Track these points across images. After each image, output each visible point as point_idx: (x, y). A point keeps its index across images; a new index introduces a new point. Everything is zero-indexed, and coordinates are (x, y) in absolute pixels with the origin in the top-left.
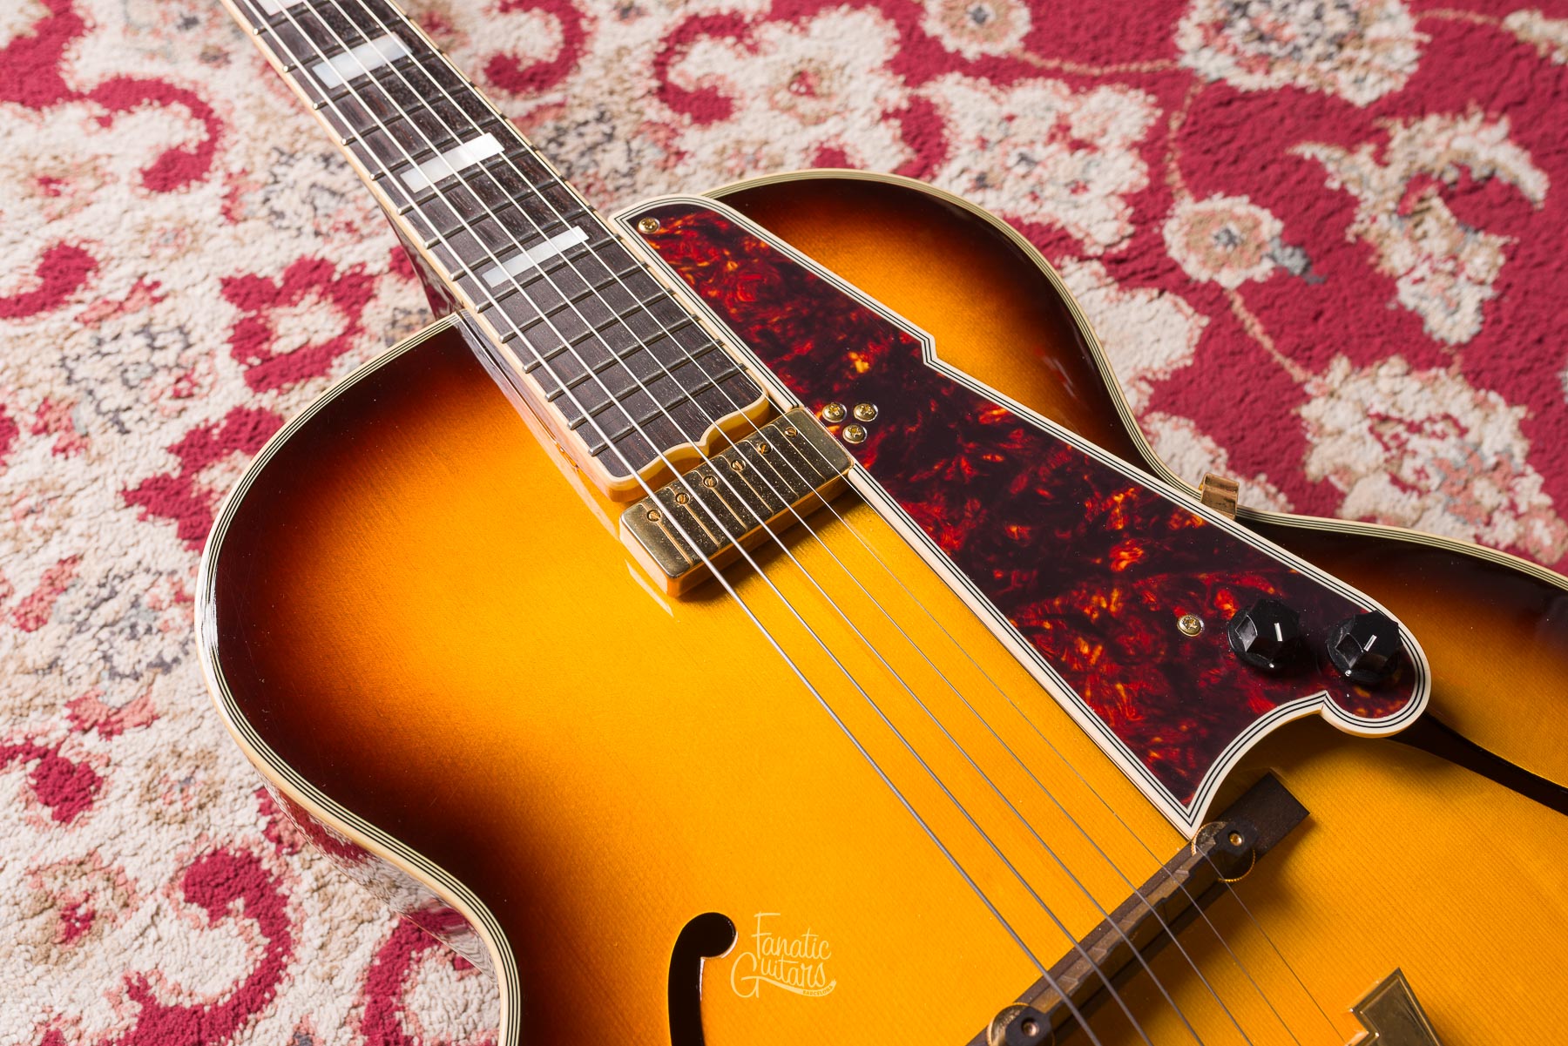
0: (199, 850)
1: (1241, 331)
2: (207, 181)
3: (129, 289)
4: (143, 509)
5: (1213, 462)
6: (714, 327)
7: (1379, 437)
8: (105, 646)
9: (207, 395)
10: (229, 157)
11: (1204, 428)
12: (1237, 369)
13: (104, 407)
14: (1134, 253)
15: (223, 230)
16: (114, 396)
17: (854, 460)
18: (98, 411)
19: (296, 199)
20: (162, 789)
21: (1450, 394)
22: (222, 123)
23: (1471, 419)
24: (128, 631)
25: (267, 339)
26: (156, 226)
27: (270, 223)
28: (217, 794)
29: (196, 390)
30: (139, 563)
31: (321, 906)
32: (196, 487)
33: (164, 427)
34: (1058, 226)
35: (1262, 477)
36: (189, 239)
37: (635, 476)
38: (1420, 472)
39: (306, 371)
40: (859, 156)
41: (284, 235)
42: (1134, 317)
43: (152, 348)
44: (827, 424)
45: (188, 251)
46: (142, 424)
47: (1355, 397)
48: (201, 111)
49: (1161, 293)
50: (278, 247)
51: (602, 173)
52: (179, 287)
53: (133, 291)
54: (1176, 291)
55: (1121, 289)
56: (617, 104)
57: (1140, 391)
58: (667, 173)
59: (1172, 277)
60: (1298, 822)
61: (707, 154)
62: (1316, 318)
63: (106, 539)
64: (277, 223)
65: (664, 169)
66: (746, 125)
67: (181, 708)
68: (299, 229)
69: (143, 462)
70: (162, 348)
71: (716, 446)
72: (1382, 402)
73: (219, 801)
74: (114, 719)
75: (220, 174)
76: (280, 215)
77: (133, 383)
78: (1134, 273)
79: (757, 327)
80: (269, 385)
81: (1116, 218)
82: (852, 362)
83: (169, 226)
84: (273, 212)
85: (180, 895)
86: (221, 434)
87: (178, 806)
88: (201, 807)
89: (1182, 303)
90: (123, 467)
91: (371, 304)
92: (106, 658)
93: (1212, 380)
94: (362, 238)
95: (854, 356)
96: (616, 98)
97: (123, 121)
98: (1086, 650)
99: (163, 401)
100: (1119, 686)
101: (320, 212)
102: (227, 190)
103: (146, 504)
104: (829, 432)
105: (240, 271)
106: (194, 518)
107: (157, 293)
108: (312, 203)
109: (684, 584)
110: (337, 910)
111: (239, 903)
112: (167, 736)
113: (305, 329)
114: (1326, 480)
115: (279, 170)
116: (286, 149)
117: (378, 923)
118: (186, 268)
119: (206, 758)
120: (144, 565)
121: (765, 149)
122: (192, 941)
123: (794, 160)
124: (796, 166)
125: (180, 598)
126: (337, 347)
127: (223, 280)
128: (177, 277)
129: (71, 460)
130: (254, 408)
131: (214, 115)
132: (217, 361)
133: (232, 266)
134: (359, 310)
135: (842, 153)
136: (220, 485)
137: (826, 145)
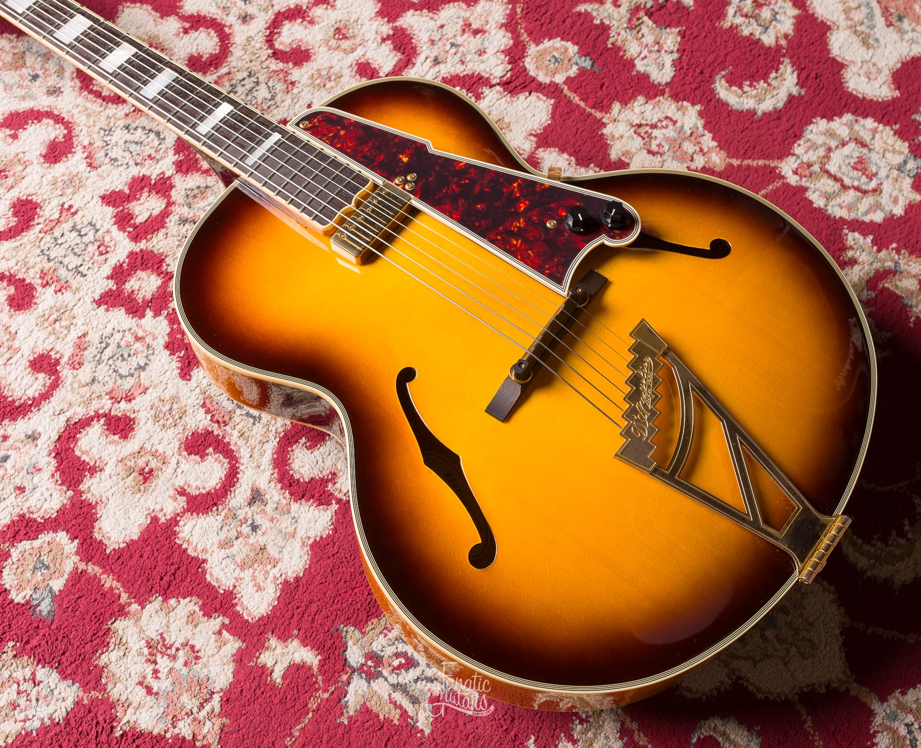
0: (186, 435)
1: (569, 102)
2: (75, 153)
3: (59, 212)
4: (106, 306)
5: (569, 164)
6: (343, 159)
7: (639, 134)
8: (113, 367)
9: (114, 250)
10: (81, 138)
11: (562, 150)
12: (571, 120)
13: (70, 267)
14: (514, 78)
15: (92, 173)
16: (73, 261)
17: (412, 196)
18: (68, 270)
19: (120, 150)
20: (161, 415)
21: (666, 107)
22: (71, 123)
23: (677, 116)
24: (120, 358)
25: (132, 218)
26: (59, 180)
27: (113, 165)
28: (185, 411)
29: (109, 249)
30: (114, 329)
31: (245, 442)
32: (126, 291)
33: (101, 269)
34: (477, 73)
35: (592, 165)
36: (77, 182)
37: (332, 223)
38: (659, 145)
39: (155, 228)
40: (376, 63)
41: (121, 168)
42: (520, 108)
43: (82, 236)
44: (398, 185)
45: (79, 188)
46: (90, 270)
47: (626, 119)
48: (58, 119)
49: (530, 94)
50: (120, 175)
51: (259, 102)
52: (82, 205)
53: (61, 213)
54: (537, 91)
55: (512, 96)
56: (256, 66)
57: (531, 141)
58: (290, 93)
59: (533, 85)
60: (605, 284)
61: (305, 80)
62: (601, 87)
63: (95, 323)
64: (116, 164)
65: (288, 92)
66: (320, 61)
67: (156, 383)
68: (127, 164)
69: (97, 287)
70: (86, 235)
71: (358, 204)
72: (638, 118)
73: (187, 414)
74: (129, 394)
75: (80, 147)
76: (116, 160)
77: (79, 253)
78: (516, 87)
79: (360, 155)
80: (141, 239)
81: (502, 63)
82: (401, 159)
83: (66, 178)
84: (112, 160)
85: (185, 453)
86: (128, 265)
87: (171, 420)
89: (541, 96)
90: (90, 291)
91: (174, 190)
92: (115, 371)
93: (561, 128)
94: (158, 161)
95: (401, 156)
96: (254, 63)
97: (23, 134)
98: (515, 242)
99: (96, 257)
100: (530, 252)
101: (134, 154)
102: (85, 154)
103: (107, 303)
104: (400, 188)
105: (108, 191)
106: (130, 304)
107: (73, 210)
108: (128, 150)
109: (362, 258)
110: (252, 442)
111: (211, 450)
112: (154, 395)
113: (148, 209)
114: (620, 159)
115: (107, 139)
116: (106, 128)
117: (270, 442)
118: (82, 196)
119: (175, 399)
120: (116, 329)
121: (332, 70)
122: (197, 469)
123: (347, 73)
124: (348, 75)
125: (138, 339)
126: (165, 214)
127: (101, 197)
128: (79, 201)
129: (65, 294)
130: (138, 250)
131: (66, 120)
132: (113, 234)
133: (103, 189)
134: (169, 195)
135: (369, 64)
136: (136, 287)
137: (360, 62)
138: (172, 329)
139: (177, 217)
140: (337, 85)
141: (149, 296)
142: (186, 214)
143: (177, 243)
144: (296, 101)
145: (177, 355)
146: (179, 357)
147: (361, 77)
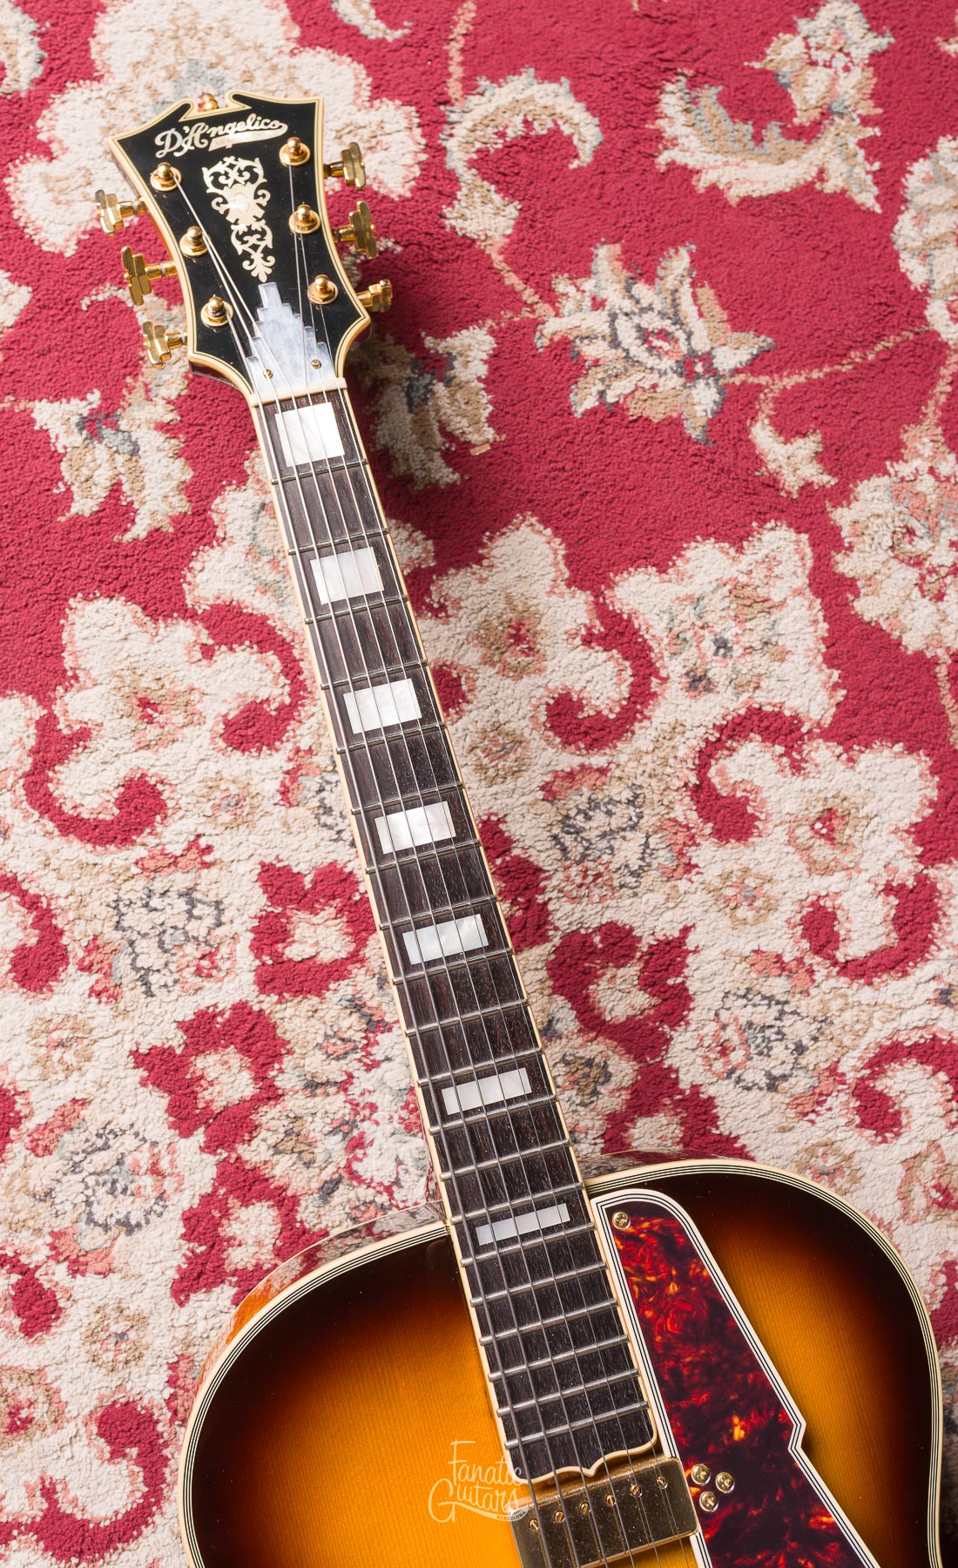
0: (116, 1397)
2: (277, 751)
3: (185, 845)
4: (146, 1074)
8: (89, 1192)
9: (221, 980)
10: (302, 730)
15: (278, 809)
16: (150, 955)
18: (133, 964)
22: (305, 689)
24: (109, 1185)
25: (284, 941)
26: (223, 787)
27: (317, 817)
28: (141, 1356)
29: (214, 972)
30: (132, 1125)
32: (191, 1070)
33: (181, 999)
36: (247, 810)
39: (306, 987)
40: (847, 925)
41: (326, 834)
43: (190, 916)
45: (242, 823)
46: (164, 990)
48: (291, 669)
50: (317, 846)
51: (612, 867)
52: (227, 860)
53: (188, 849)
56: (653, 790)
58: (673, 883)
61: (711, 874)
63: (113, 1092)
64: (324, 819)
65: (668, 881)
66: (758, 854)
67: (133, 1271)
68: (339, 832)
69: (157, 1030)
70: (200, 918)
73: (141, 1363)
74: (81, 1260)
75: (290, 746)
76: (328, 811)
77: (166, 946)
80: (273, 990)
82: (732, 1426)
83: (234, 790)
84: (323, 805)
85: (95, 1429)
86: (224, 1025)
87: (111, 1355)
88: (127, 1362)
90: (139, 1030)
92: (87, 1203)
95: (736, 1420)
96: (654, 782)
97: (223, 657)
99: (186, 973)
102: (290, 766)
103: (150, 1070)
105: (280, 861)
106: (184, 1099)
107: (207, 858)
111: (133, 1452)
112: (116, 1291)
113: (317, 943)
118: (236, 840)
119: (140, 1321)
120: (135, 1129)
121: (767, 887)
122: (95, 1468)
123: (788, 910)
124: (785, 917)
125: (155, 1170)
126: (337, 970)
127: (263, 865)
128: (227, 848)
129: (102, 1006)
130: (256, 1008)
131: (301, 678)
132: (238, 947)
133: (276, 852)
134: (366, 939)
135: (833, 917)
136: (211, 1075)
137: (822, 903)
138: (215, 1190)
139: (350, 990)
140: (756, 921)
141: (217, 1106)
142: (367, 997)
143: (320, 1039)
144: (671, 905)
145: (191, 1245)
146: (193, 1252)
147: (803, 936)
